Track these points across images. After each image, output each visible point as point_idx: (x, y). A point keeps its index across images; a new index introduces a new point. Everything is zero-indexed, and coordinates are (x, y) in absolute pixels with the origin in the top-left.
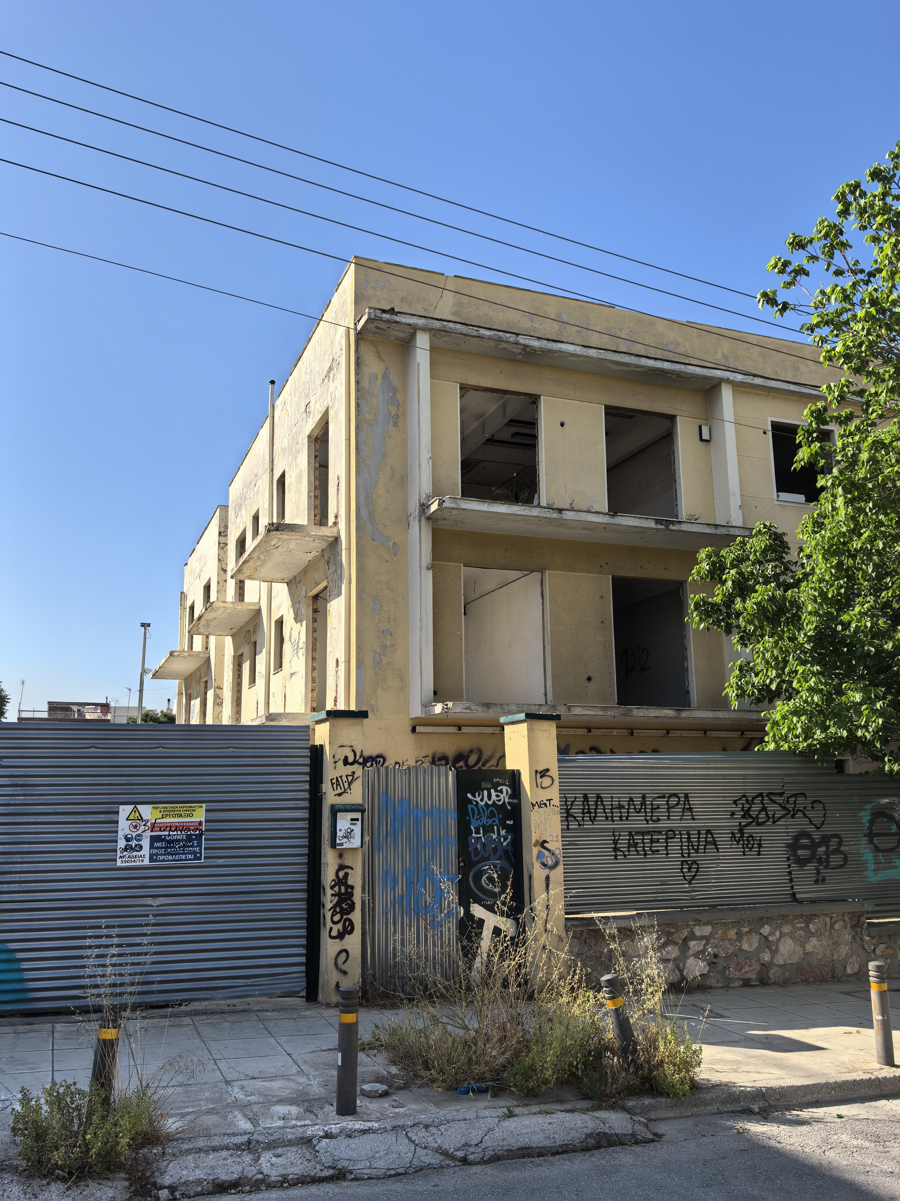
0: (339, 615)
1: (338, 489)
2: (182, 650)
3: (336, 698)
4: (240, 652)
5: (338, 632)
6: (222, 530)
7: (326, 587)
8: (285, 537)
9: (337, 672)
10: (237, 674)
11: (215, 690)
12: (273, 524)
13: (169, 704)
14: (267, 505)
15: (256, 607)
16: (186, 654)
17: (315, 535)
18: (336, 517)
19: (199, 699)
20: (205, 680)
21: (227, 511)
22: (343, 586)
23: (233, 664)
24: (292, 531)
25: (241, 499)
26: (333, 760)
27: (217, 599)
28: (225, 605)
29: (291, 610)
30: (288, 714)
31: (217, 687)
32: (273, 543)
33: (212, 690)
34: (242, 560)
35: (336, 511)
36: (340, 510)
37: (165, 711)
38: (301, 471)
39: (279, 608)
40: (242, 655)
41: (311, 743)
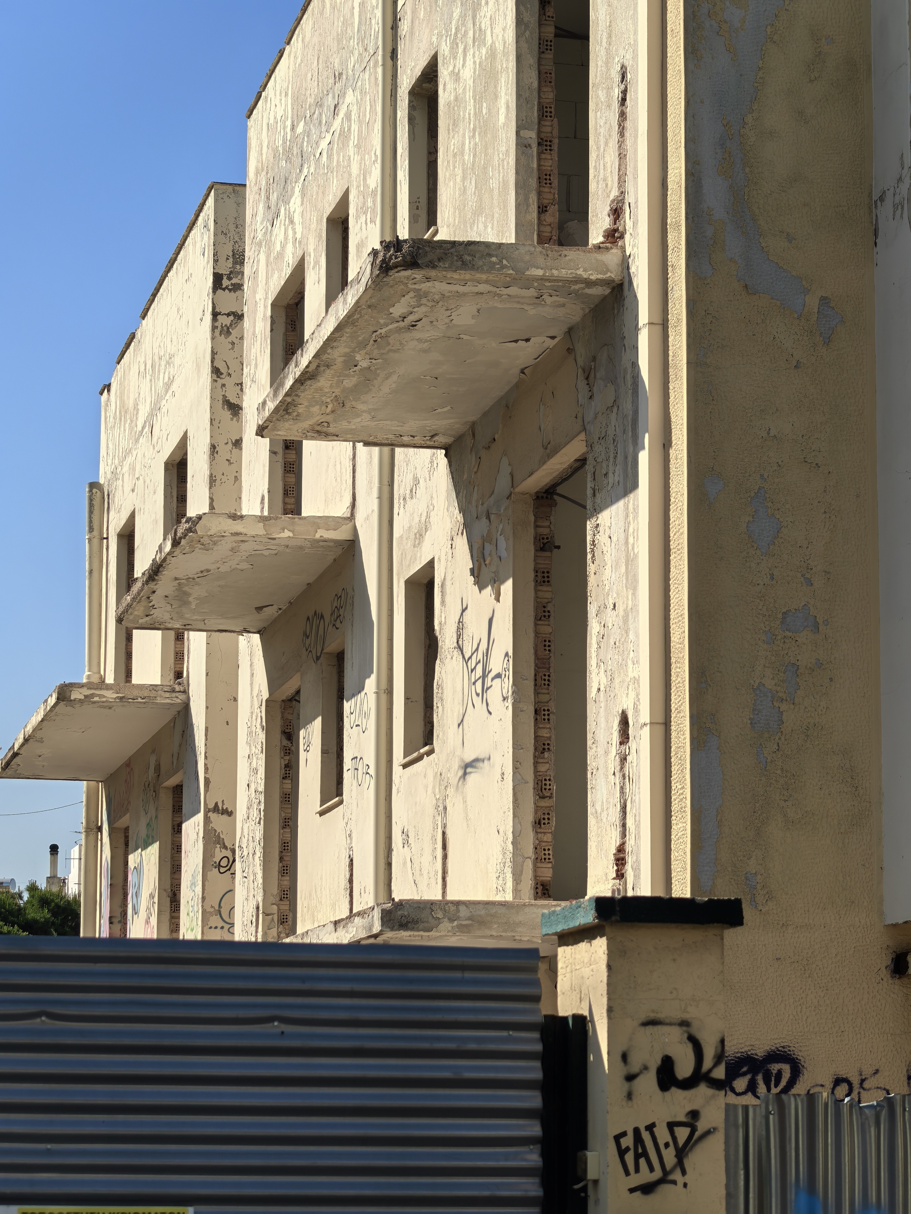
0: (630, 561)
1: (623, 115)
2: (95, 679)
3: (621, 849)
4: (288, 689)
5: (626, 620)
6: (224, 269)
7: (582, 462)
8: (438, 287)
9: (623, 759)
10: (278, 764)
11: (207, 819)
12: (397, 244)
13: (54, 864)
14: (375, 179)
15: (342, 534)
16: (110, 695)
17: (542, 279)
18: (617, 213)
19: (154, 849)
20: (173, 781)
21: (241, 204)
22: (644, 458)
23: (268, 730)
24: (465, 265)
25: (288, 160)
26: (621, 1070)
27: (212, 507)
28: (238, 526)
29: (462, 544)
30: (458, 903)
31: (216, 809)
32: (398, 310)
33: (199, 818)
34: (293, 373)
35: (615, 193)
36: (629, 187)
37: (42, 885)
38: (492, 54)
39: (420, 536)
40: (295, 698)
41: (545, 1009)
